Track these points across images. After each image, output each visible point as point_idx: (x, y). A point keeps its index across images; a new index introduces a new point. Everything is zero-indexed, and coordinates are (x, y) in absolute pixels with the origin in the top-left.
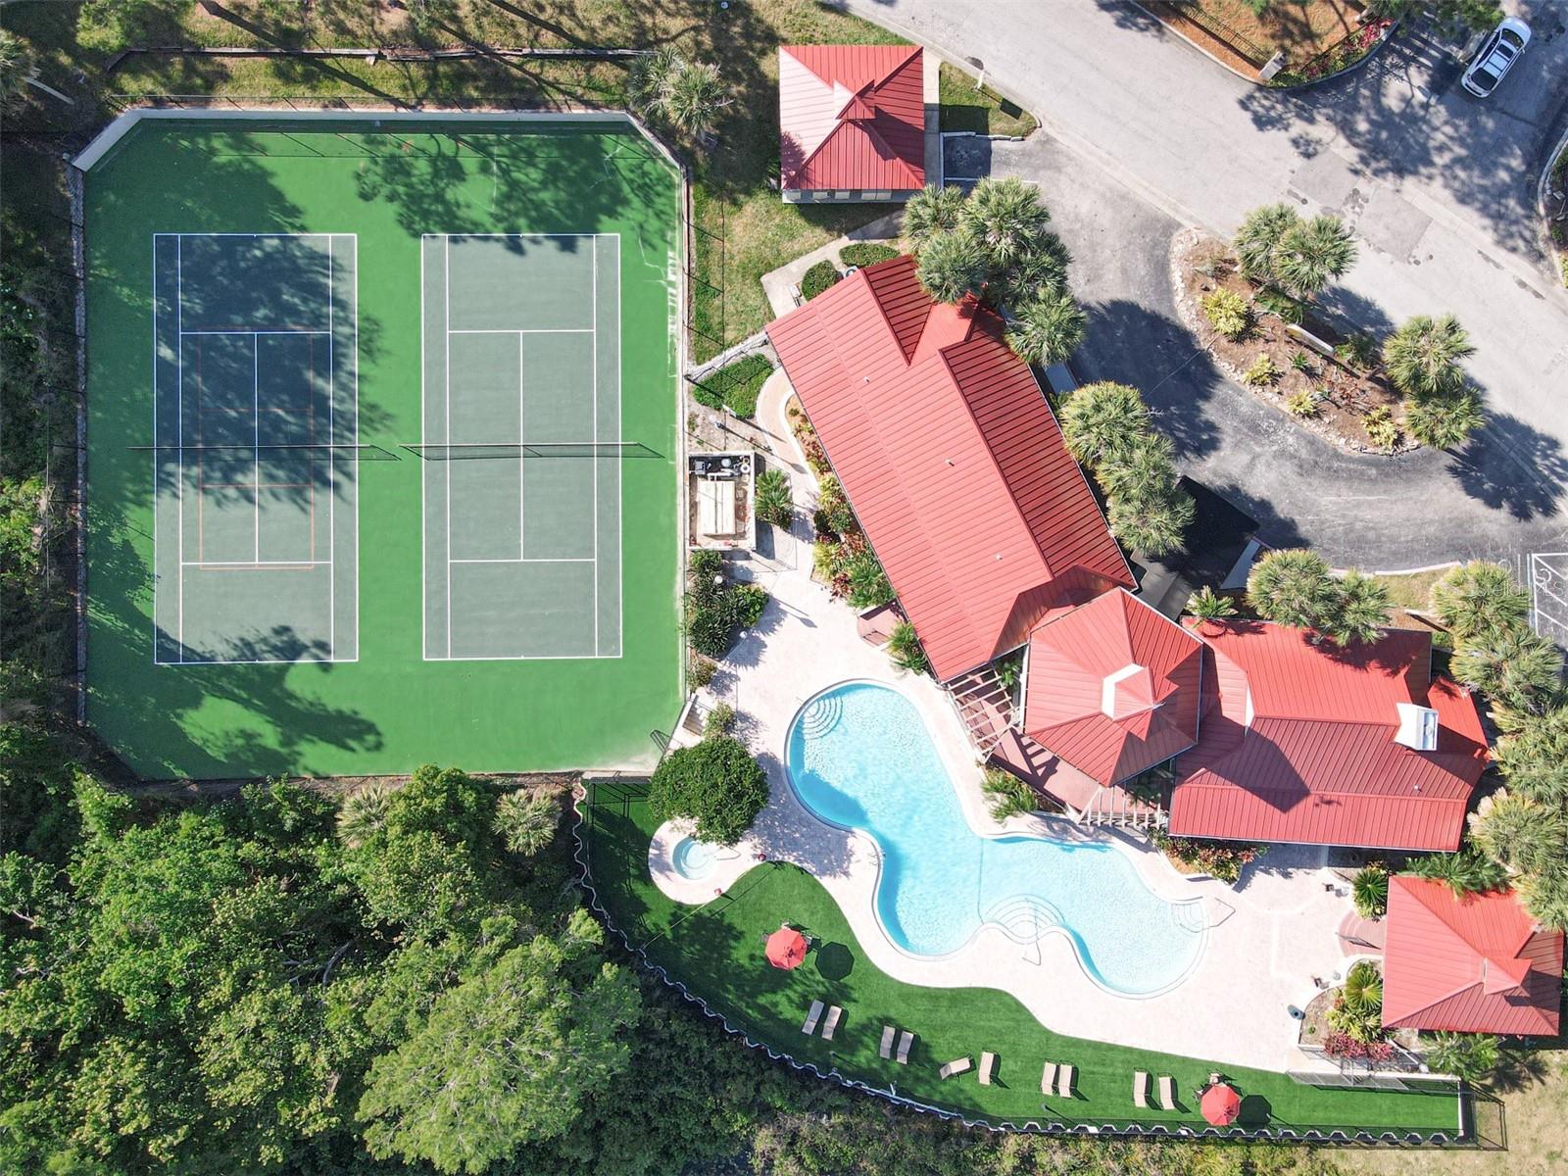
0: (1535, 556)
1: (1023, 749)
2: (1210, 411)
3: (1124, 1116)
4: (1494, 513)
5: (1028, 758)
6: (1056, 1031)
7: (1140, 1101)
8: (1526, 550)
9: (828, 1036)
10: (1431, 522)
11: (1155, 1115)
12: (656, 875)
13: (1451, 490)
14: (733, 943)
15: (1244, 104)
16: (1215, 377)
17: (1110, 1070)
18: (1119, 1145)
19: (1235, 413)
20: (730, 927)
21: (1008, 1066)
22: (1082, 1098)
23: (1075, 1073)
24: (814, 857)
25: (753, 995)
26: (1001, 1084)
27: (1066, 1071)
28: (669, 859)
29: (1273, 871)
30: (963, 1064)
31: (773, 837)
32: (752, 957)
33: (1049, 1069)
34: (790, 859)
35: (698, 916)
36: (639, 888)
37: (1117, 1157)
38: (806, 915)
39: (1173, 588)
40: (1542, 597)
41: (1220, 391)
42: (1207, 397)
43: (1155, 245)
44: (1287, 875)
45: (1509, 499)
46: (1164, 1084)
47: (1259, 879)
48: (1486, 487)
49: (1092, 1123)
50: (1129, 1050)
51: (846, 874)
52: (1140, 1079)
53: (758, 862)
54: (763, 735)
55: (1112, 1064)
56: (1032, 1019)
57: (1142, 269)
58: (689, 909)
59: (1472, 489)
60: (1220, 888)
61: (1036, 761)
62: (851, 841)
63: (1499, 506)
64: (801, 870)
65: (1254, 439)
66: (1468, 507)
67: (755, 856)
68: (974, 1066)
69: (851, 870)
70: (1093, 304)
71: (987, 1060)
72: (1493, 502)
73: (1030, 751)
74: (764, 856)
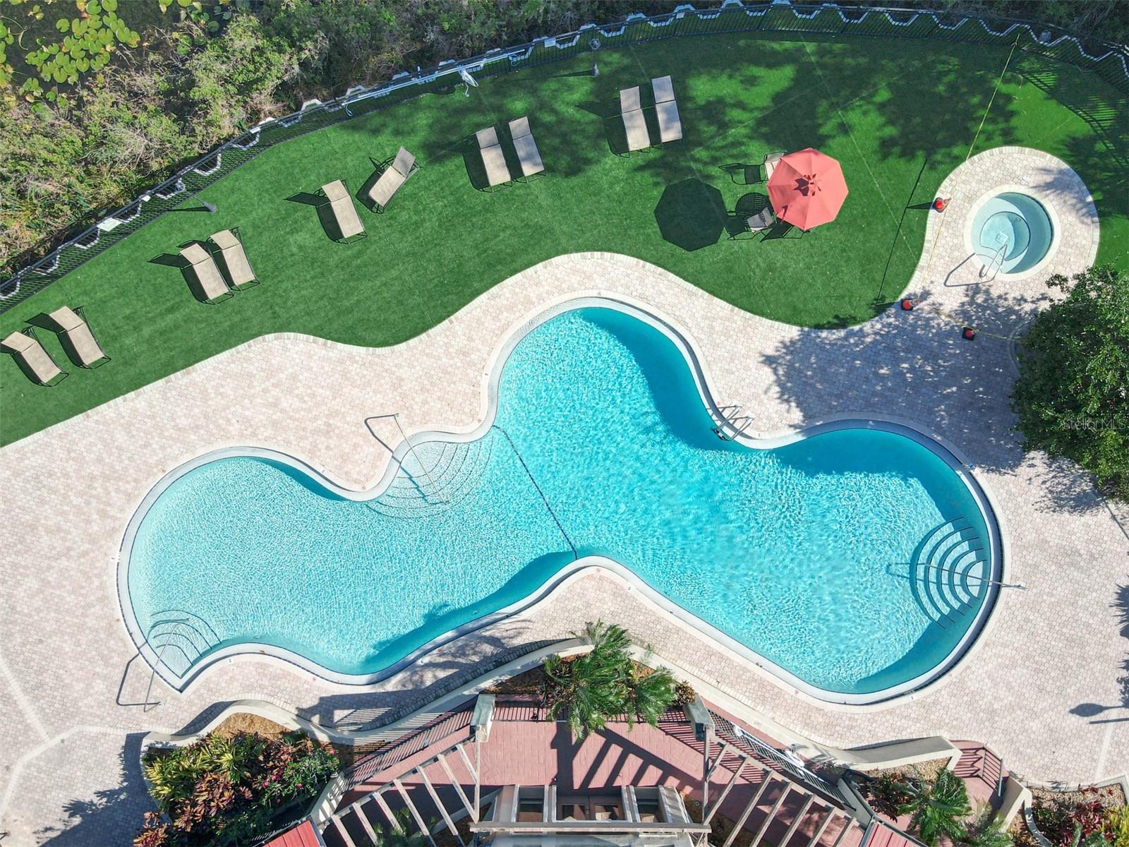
1: (629, 748)
3: (77, 275)
5: (611, 738)
6: (271, 341)
7: (65, 317)
9: (628, 96)
11: (30, 308)
12: (1054, 162)
14: (890, 131)
17: (146, 331)
18: (59, 224)
20: (908, 153)
21: (310, 232)
22: (163, 261)
23: (198, 292)
24: (831, 355)
25: (804, 76)
26: (302, 198)
27: (213, 286)
28: (1051, 204)
29: (101, 802)
30: (386, 186)
31: (916, 345)
32: (845, 129)
33: (242, 273)
34: (871, 327)
35: (967, 138)
36: (1077, 125)
37: (49, 204)
38: (779, 259)
44: (76, 808)
46: (46, 370)
49: (119, 233)
50: (136, 383)
51: (769, 361)
52: (89, 351)
53: (914, 287)
54: (1037, 492)
55: (149, 341)
56: (319, 331)
58: (989, 142)
60: (160, 731)
61: (594, 743)
62: (797, 416)
64: (842, 323)
67: (926, 294)
68: (363, 198)
69: (767, 371)
71: (350, 224)
73: (615, 751)
74: (906, 307)
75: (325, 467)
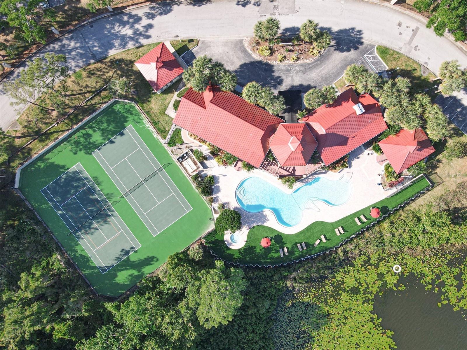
0: (365, 55)
1: (286, 170)
2: (276, 74)
3: (358, 229)
4: (350, 53)
5: (288, 171)
6: (333, 221)
7: (359, 224)
8: (362, 56)
9: (287, 254)
10: (338, 64)
11: (364, 225)
12: (231, 247)
13: (338, 54)
14: (255, 250)
15: (238, 4)
16: (272, 66)
17: (349, 222)
18: (362, 236)
19: (281, 70)
20: (252, 247)
21: (328, 236)
22: (347, 231)
23: (342, 227)
24: (259, 221)
25: (266, 256)
26: (329, 240)
27: (340, 228)
28: (230, 241)
29: (355, 159)
30: (318, 241)
31: (248, 223)
32: (261, 250)
33: (336, 230)
34: (255, 225)
35: (244, 249)
36: (228, 252)
37: (363, 238)
38: (266, 234)
39: (292, 116)
40: (372, 63)
41: (275, 68)
42: (273, 72)
43: (240, 47)
44: (358, 158)
45: (351, 47)
46: (362, 217)
47: (353, 163)
48: (345, 48)
49: (352, 235)
50: (350, 215)
51: (268, 220)
52: (356, 219)
53: (249, 230)
54: (231, 204)
55: (349, 221)
56: (326, 223)
57: (241, 55)
58: (241, 249)
59: (342, 51)
60: (346, 170)
61: (290, 171)
62: (264, 213)
63: (350, 50)
64: (258, 225)
65: (289, 73)
66: (344, 55)
67: (247, 229)
68: (321, 240)
69: (268, 219)
70: (236, 69)
71: (322, 237)
72: (348, 50)
73: (287, 170)
74: (249, 228)
75: (325, 205)
